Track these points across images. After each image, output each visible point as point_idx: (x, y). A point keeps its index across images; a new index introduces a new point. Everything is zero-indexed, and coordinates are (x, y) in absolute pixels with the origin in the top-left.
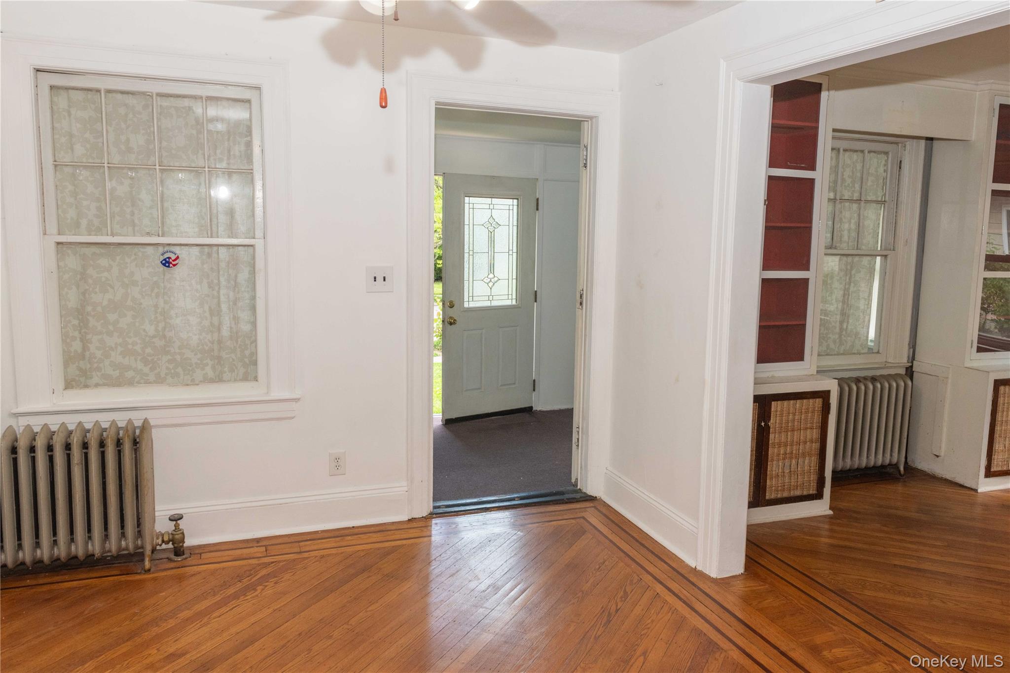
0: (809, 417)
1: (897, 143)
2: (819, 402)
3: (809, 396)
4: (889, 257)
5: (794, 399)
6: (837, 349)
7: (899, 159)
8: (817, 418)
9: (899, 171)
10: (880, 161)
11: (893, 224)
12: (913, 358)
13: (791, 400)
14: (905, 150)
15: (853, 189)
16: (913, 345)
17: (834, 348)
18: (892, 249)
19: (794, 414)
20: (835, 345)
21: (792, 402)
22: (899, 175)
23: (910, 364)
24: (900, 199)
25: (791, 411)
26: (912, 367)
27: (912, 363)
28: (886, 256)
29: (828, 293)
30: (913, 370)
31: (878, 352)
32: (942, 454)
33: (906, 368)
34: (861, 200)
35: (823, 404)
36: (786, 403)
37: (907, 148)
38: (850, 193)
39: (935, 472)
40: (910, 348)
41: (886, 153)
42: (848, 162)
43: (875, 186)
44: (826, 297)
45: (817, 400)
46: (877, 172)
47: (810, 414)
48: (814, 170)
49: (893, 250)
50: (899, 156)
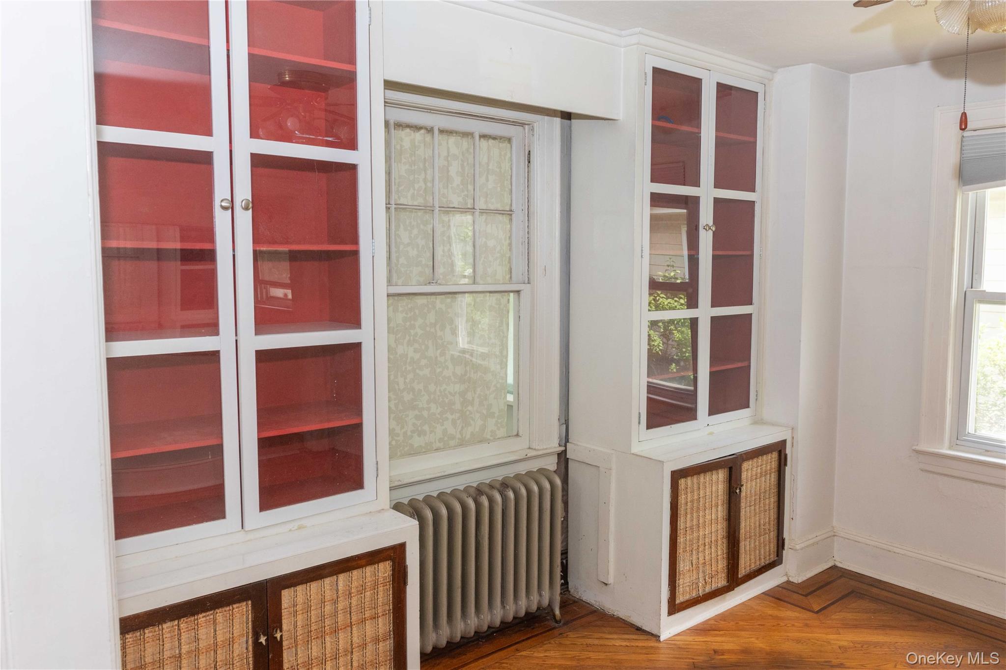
0: (367, 599)
1: (522, 125)
2: (385, 569)
3: (363, 562)
4: (522, 293)
5: (330, 575)
6: (459, 436)
7: (527, 148)
8: (384, 596)
9: (528, 167)
10: (503, 153)
11: (525, 244)
12: (567, 440)
13: (326, 577)
14: (533, 135)
15: (466, 193)
16: (566, 422)
17: (455, 434)
18: (526, 281)
19: (335, 602)
20: (455, 428)
21: (327, 581)
22: (528, 172)
23: (563, 448)
24: (531, 209)
25: (328, 598)
26: (565, 451)
27: (566, 446)
28: (518, 292)
29: (439, 351)
30: (567, 457)
31: (517, 435)
32: (611, 580)
33: (558, 454)
34: (474, 208)
35: (393, 570)
36: (314, 586)
37: (535, 132)
38: (460, 199)
39: (604, 607)
40: (561, 425)
41: (509, 140)
42: (454, 150)
43: (499, 189)
44: (436, 357)
45: (381, 565)
46: (500, 168)
47: (368, 594)
48: (354, 150)
49: (529, 283)
50: (526, 143)
